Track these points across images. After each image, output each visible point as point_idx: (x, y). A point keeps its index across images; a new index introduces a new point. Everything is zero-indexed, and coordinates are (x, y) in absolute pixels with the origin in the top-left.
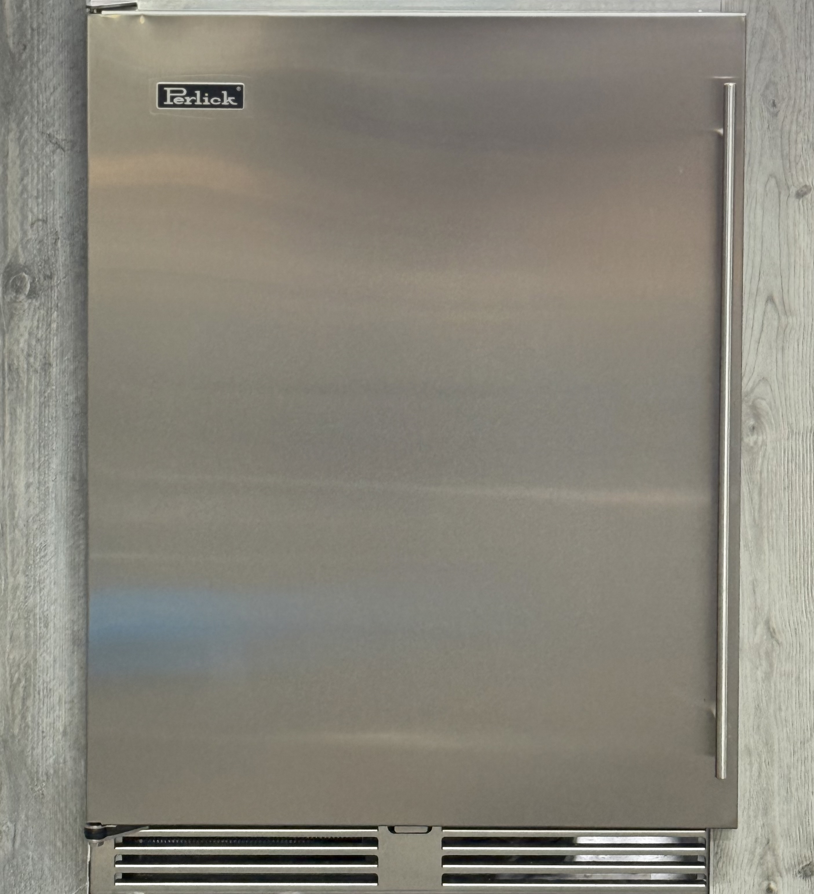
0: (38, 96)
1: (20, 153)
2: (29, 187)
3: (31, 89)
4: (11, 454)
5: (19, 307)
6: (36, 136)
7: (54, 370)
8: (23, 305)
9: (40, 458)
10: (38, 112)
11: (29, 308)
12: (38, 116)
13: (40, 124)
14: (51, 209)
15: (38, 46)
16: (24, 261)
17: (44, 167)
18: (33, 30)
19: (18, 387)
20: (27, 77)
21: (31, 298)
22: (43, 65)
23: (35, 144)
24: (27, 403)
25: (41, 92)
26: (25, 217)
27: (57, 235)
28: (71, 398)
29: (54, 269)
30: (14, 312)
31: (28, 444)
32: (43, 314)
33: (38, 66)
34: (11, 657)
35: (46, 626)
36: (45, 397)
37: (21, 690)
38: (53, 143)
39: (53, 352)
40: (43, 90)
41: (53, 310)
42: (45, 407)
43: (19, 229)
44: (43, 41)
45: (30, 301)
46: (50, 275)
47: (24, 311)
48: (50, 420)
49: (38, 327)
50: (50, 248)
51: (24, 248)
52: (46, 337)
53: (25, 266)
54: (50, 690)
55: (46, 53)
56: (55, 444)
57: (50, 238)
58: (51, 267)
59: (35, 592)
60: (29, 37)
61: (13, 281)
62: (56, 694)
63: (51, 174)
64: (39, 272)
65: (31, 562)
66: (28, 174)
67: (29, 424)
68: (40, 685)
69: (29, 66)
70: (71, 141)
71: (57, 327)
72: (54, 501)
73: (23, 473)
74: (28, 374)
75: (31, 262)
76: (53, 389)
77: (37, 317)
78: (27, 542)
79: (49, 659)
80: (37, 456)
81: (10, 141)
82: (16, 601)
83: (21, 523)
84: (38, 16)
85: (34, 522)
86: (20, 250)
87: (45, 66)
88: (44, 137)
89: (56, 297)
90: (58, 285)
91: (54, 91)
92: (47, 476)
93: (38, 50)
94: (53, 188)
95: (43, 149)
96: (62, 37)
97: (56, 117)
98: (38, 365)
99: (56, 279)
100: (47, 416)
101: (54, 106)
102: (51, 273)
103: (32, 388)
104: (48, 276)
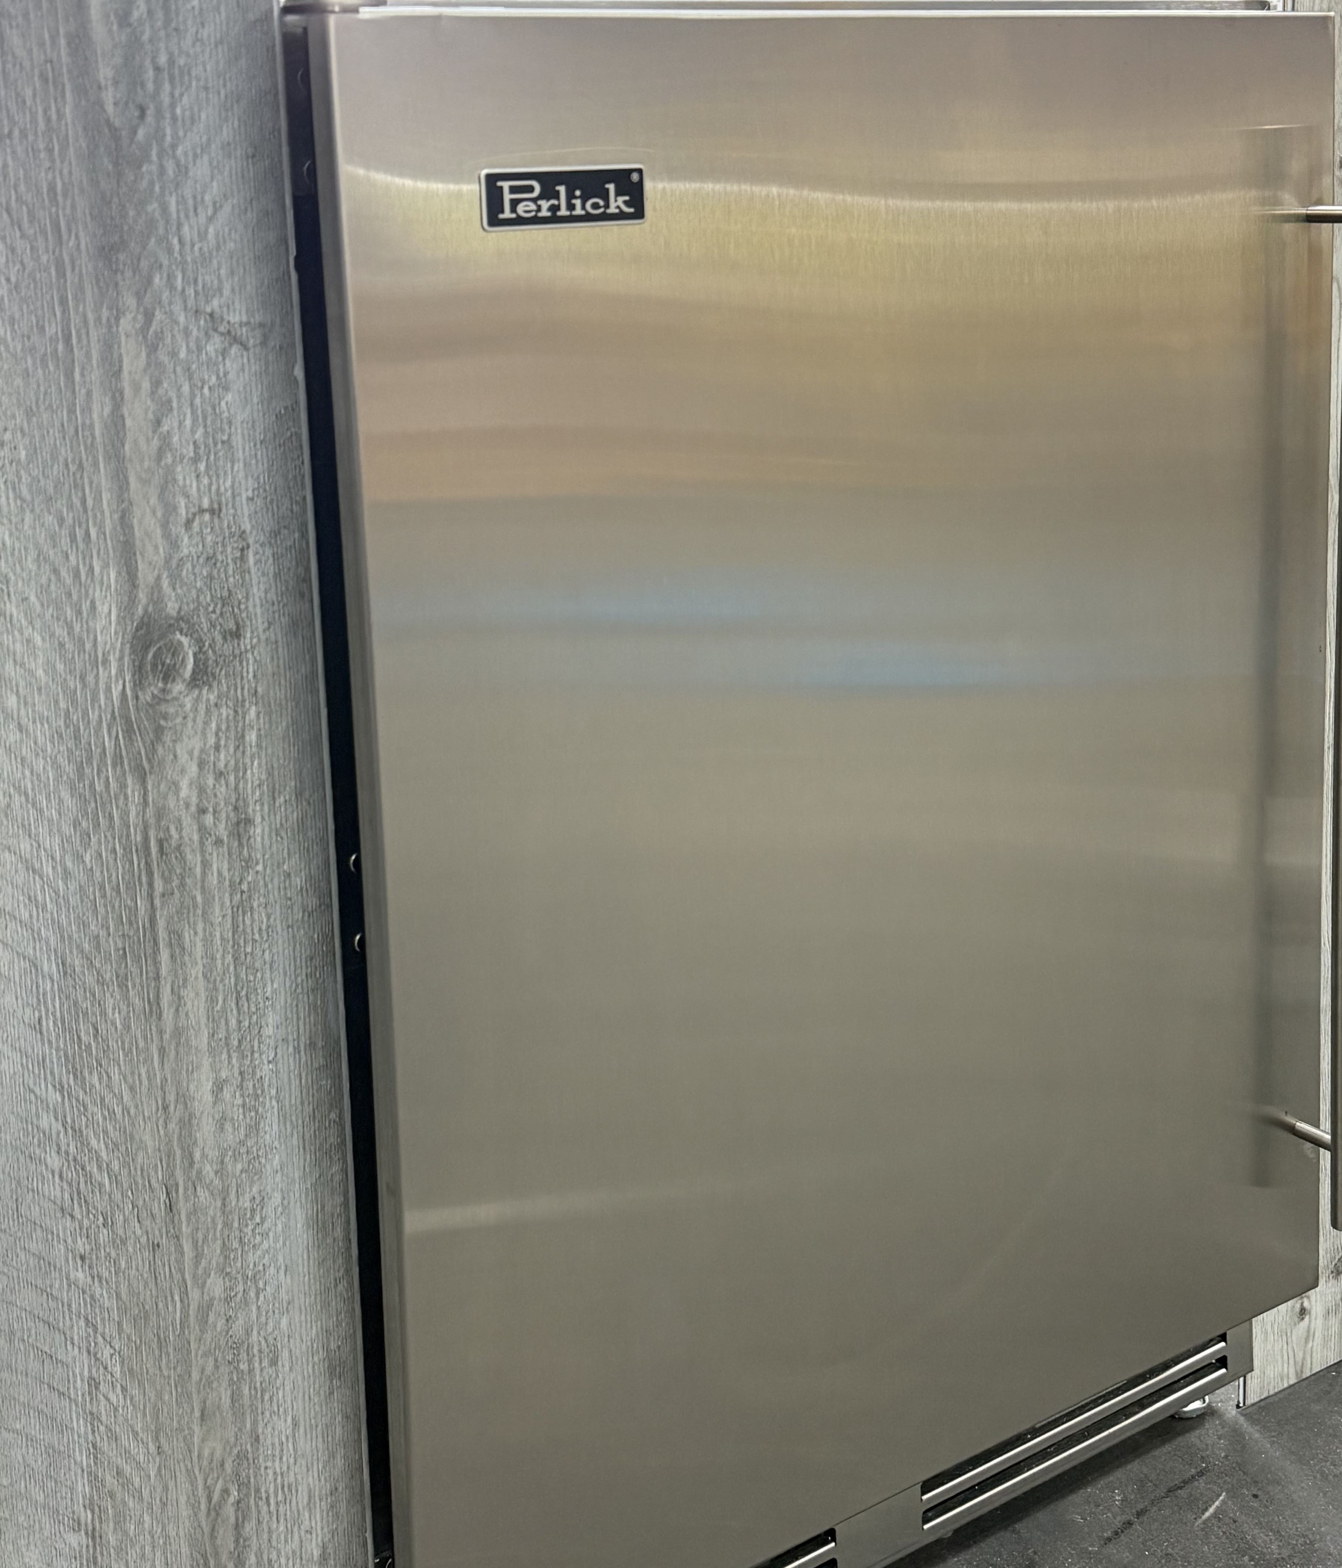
0: (179, 226)
1: (148, 364)
2: (175, 439)
3: (165, 209)
4: (178, 1032)
5: (171, 710)
6: (182, 319)
7: (259, 831)
8: (182, 706)
9: (239, 1022)
10: (184, 263)
11: (195, 710)
12: (184, 272)
13: (190, 292)
14: (229, 483)
15: (173, 106)
16: (177, 606)
17: (206, 390)
18: (157, 69)
19: (182, 885)
20: (152, 183)
21: (196, 686)
22: (186, 154)
23: (179, 338)
24: (204, 913)
25: (187, 217)
26: (170, 509)
27: (244, 540)
28: (298, 881)
29: (244, 615)
30: (162, 722)
31: (212, 1000)
32: (228, 717)
33: (174, 156)
34: (206, 1453)
35: (274, 1362)
36: (242, 892)
37: (229, 1511)
38: (222, 334)
39: (253, 793)
40: (191, 213)
41: (247, 704)
42: (244, 913)
43: (159, 536)
44: (182, 95)
45: (197, 692)
46: (234, 628)
47: (185, 718)
48: (257, 937)
49: (217, 748)
50: (231, 572)
51: (175, 578)
52: (236, 764)
53: (180, 618)
54: (289, 1486)
55: (192, 123)
56: (269, 984)
57: (229, 550)
58: (236, 610)
59: (247, 1304)
60: (150, 86)
61: (155, 656)
62: (303, 1489)
63: (223, 404)
64: (213, 625)
65: (236, 1244)
66: (171, 410)
67: (213, 959)
68: (268, 1486)
69: (154, 158)
70: (261, 325)
71: (259, 736)
72: (274, 1103)
73: (206, 1062)
74: (203, 851)
75: (192, 606)
76: (257, 872)
77: (214, 725)
78: (224, 1205)
79: (283, 1425)
80: (233, 1022)
81: (123, 339)
82: (208, 1336)
83: (209, 1170)
84: (168, 36)
85: (235, 1158)
86: (165, 583)
87: (190, 154)
88: (202, 322)
89: (251, 675)
90: (253, 647)
91: (215, 211)
92: (256, 1055)
93: (174, 119)
94: (230, 435)
95: (199, 349)
96: (225, 85)
97: (223, 272)
98: (222, 831)
99: (248, 635)
100: (249, 930)
101: (218, 248)
102: (237, 624)
103: (213, 879)
104: (231, 634)
